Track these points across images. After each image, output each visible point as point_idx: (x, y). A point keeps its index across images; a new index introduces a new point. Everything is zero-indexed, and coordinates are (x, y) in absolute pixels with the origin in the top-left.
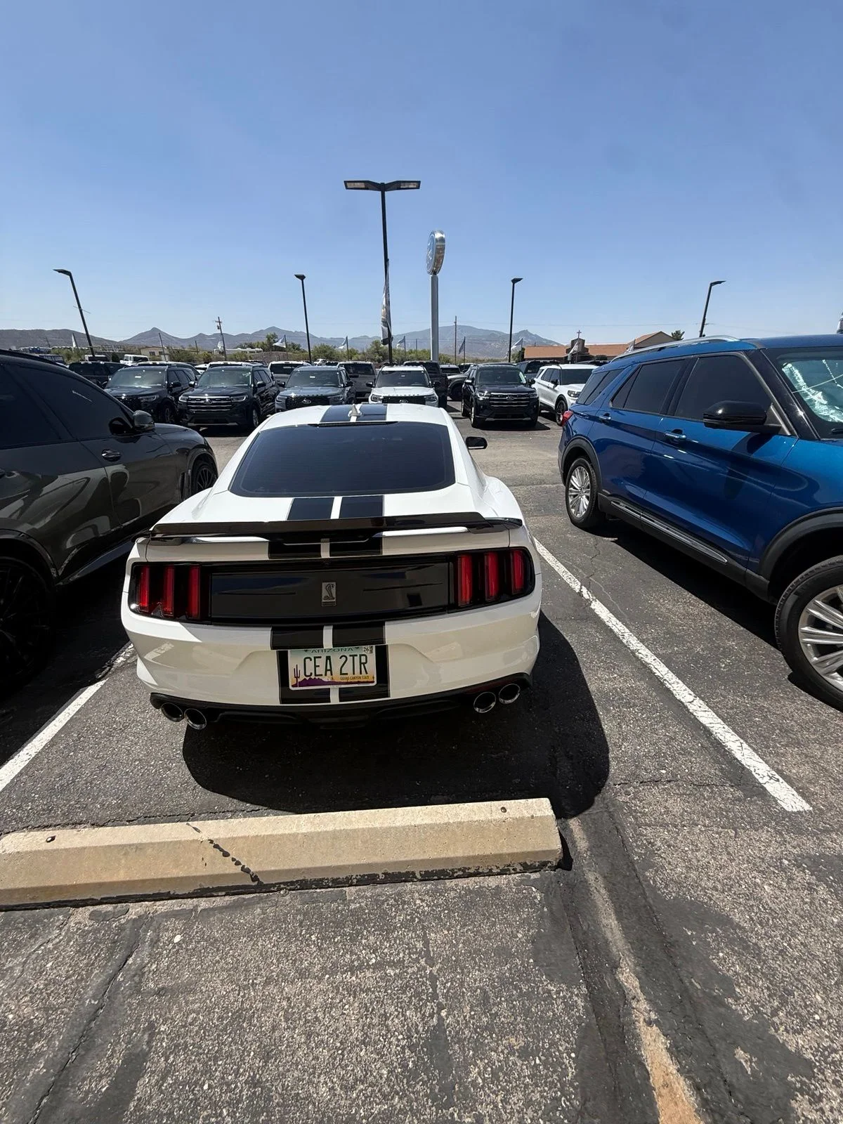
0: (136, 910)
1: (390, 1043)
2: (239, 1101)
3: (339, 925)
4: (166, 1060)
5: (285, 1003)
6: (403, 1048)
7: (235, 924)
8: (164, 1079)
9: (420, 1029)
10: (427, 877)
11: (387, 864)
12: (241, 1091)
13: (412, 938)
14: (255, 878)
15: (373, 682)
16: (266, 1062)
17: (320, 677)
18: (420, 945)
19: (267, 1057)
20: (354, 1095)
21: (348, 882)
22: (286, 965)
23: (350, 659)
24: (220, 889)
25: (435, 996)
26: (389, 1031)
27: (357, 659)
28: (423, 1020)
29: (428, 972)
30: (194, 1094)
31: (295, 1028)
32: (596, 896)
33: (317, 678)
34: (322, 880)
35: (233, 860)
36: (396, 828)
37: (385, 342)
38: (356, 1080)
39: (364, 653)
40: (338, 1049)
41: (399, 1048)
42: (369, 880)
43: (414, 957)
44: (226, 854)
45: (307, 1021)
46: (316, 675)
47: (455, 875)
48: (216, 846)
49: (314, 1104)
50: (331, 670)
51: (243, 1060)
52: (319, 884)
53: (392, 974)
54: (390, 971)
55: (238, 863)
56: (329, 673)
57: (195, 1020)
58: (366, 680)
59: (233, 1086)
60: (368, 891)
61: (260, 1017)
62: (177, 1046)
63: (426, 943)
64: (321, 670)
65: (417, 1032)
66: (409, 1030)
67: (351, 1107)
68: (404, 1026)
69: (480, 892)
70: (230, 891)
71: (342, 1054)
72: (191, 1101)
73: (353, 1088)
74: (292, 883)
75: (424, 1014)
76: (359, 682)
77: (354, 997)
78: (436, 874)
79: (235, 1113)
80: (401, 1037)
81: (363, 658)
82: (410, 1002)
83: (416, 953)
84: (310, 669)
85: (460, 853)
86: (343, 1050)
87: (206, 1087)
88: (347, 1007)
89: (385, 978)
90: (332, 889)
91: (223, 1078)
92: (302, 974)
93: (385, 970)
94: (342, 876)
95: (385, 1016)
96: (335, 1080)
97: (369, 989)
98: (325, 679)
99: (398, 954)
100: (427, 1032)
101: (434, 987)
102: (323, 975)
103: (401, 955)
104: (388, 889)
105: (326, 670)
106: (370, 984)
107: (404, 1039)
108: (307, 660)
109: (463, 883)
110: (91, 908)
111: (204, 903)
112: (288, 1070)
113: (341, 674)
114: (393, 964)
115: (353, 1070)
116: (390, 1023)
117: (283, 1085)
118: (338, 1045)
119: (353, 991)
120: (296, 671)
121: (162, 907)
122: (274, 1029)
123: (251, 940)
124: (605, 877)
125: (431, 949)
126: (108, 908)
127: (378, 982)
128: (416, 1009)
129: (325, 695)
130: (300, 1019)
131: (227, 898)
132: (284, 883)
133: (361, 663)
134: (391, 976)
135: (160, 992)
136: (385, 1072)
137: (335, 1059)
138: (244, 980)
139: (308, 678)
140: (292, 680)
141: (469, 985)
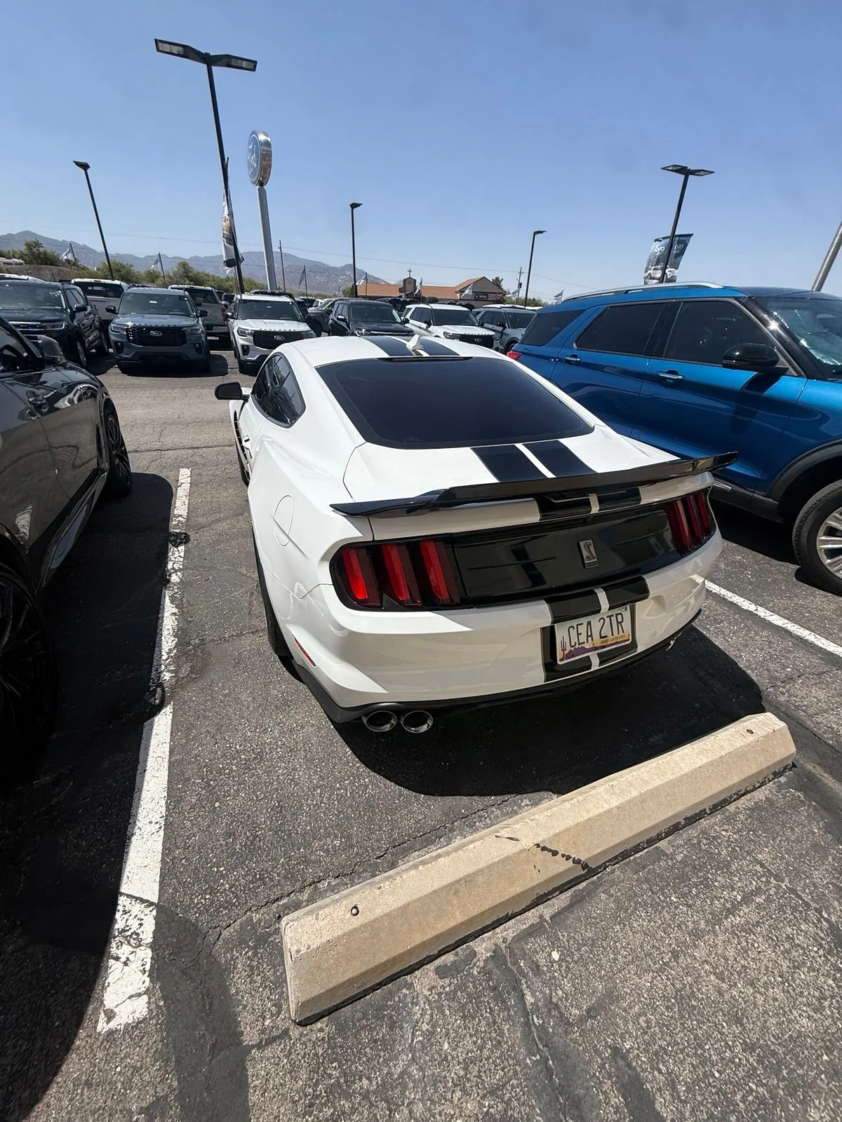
0: (482, 947)
1: (813, 957)
2: (755, 1069)
3: (683, 878)
4: (660, 1072)
5: (707, 967)
6: (824, 956)
7: (595, 918)
8: (674, 1089)
9: (822, 935)
10: (715, 808)
11: (683, 812)
12: (747, 1060)
13: (748, 865)
14: (585, 866)
15: (628, 640)
16: (742, 1025)
17: (583, 645)
18: (758, 868)
19: (739, 1021)
20: (829, 1012)
21: (659, 838)
22: (676, 933)
23: (607, 620)
24: (555, 890)
25: (807, 905)
26: (803, 948)
27: (614, 619)
28: (817, 928)
29: (784, 887)
30: (714, 1087)
31: (736, 984)
32: (826, 781)
33: (580, 646)
34: (638, 845)
35: (563, 856)
36: (687, 774)
38: (819, 1000)
39: (620, 612)
40: (783, 983)
41: (822, 958)
42: (675, 829)
43: (764, 879)
44: (555, 853)
45: (739, 973)
46: (579, 644)
47: (732, 800)
48: (544, 849)
49: (809, 1037)
50: (591, 636)
51: (722, 1034)
52: (637, 849)
53: (762, 901)
54: (759, 900)
55: (568, 858)
56: (590, 638)
57: (647, 1022)
58: (622, 640)
59: (737, 1060)
60: (679, 839)
61: (699, 990)
62: (656, 1053)
63: (762, 866)
64: (583, 638)
65: (823, 939)
66: (815, 939)
67: (836, 1024)
68: (809, 940)
69: (757, 807)
70: (562, 889)
71: (790, 985)
72: (717, 1093)
73: (823, 1008)
74: (615, 858)
75: (814, 923)
76: (617, 643)
77: (754, 934)
78: (719, 805)
79: (760, 1081)
80: (815, 949)
81: (619, 617)
82: (795, 917)
83: (762, 876)
84: (574, 640)
85: (736, 780)
86: (787, 981)
87: (717, 1075)
88: (756, 945)
89: (759, 907)
90: (647, 849)
91: (722, 1059)
92: (697, 934)
93: (753, 900)
94: (654, 834)
95: (789, 938)
96: (804, 1009)
97: (758, 922)
98: (587, 646)
99: (751, 883)
100: (828, 935)
101: (800, 897)
102: (714, 928)
103: (754, 883)
104: (692, 832)
105: (588, 636)
106: (754, 917)
107: (819, 949)
108: (571, 629)
109: (743, 803)
110: (431, 967)
111: (547, 910)
112: (766, 1022)
113: (601, 637)
114: (758, 891)
115: (809, 994)
116: (797, 942)
117: (773, 1036)
118: (780, 979)
119: (748, 929)
120: (563, 643)
121: (509, 931)
122: (720, 993)
123: (625, 925)
124: (819, 764)
125: (769, 868)
126: (449, 958)
127: (759, 913)
128: (805, 921)
129: (587, 663)
130: (732, 974)
131: (563, 896)
132: (608, 861)
133: (618, 623)
134: (762, 904)
135: (591, 1013)
136: (830, 982)
137: (788, 992)
138: (655, 964)
139: (572, 649)
140: (559, 654)
141: (820, 885)
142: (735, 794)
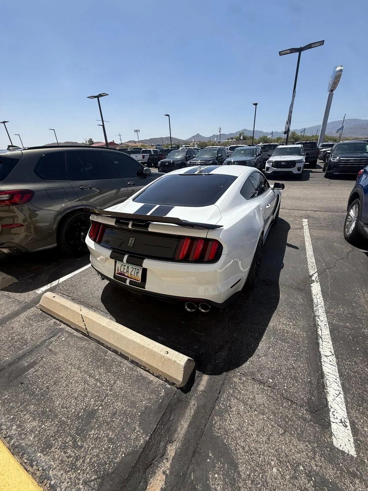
0: (63, 326)
1: (81, 404)
2: (42, 390)
3: (98, 360)
4: (39, 368)
5: (69, 373)
6: (83, 408)
7: (77, 343)
8: (35, 372)
9: (91, 407)
10: (132, 362)
11: (122, 350)
12: (44, 387)
13: (112, 378)
14: (88, 333)
15: (139, 281)
16: (54, 385)
17: (125, 273)
18: (112, 382)
19: (55, 384)
20: (62, 410)
21: (109, 349)
22: (78, 363)
23: (134, 269)
24: (80, 331)
25: (102, 401)
26: (83, 400)
27: (136, 270)
28: (94, 405)
29: (107, 392)
30: (37, 380)
31: (66, 381)
32: (188, 411)
33: (124, 273)
34: (104, 344)
35: (85, 324)
36: (128, 338)
37: (285, 133)
38: (66, 407)
39: (139, 269)
40: (69, 395)
41: (81, 407)
42: (116, 352)
43: (108, 384)
44: (83, 321)
45: (69, 381)
46: (123, 272)
47: (141, 367)
48: (82, 317)
49: (53, 404)
50: (128, 272)
51: (50, 380)
52: (103, 344)
53: (98, 385)
54: (98, 384)
55: (85, 326)
56: (127, 272)
57: (51, 362)
58: (137, 279)
59: (44, 385)
60: (114, 355)
61: (62, 372)
62: (43, 366)
63: (114, 383)
64: (125, 271)
65: (89, 407)
66: (88, 405)
67: (59, 413)
68: (88, 402)
69: (144, 378)
70: (83, 333)
71: (69, 397)
72: (35, 381)
73: (64, 408)
74: (96, 340)
75: (95, 404)
76: (135, 279)
77: (84, 384)
78: (136, 363)
79: (39, 391)
80: (85, 405)
81: (138, 270)
82: (95, 397)
83: (109, 384)
84: (122, 270)
85: (144, 360)
86: (70, 396)
87: (40, 380)
88: (80, 385)
89: (96, 384)
90: (105, 349)
91: (44, 381)
92: (79, 368)
93: (97, 382)
94: (109, 346)
95: (86, 396)
96: (62, 402)
97: (89, 385)
98: (126, 274)
99: (104, 380)
100: (92, 409)
101: (105, 398)
102: (83, 372)
103: (105, 381)
104: (119, 359)
105: (127, 271)
106: (91, 383)
107: (85, 406)
108: (122, 266)
109: (143, 372)
110: (56, 320)
111: (76, 333)
112: (56, 391)
113: (131, 274)
114: (101, 382)
115: (67, 403)
116: (86, 398)
117: (52, 393)
118: (70, 394)
119: (86, 382)
120: (118, 268)
121: (68, 329)
122: (62, 378)
123: (76, 350)
124: (198, 406)
125: (114, 386)
126: (58, 322)
127: (93, 384)
128: (95, 400)
129: (125, 280)
130: (69, 380)
131: (81, 335)
132: (95, 339)
133: (137, 272)
134: (97, 385)
135: (50, 350)
136: (73, 411)
137: (66, 397)
138: (67, 360)
139: (121, 272)
140: (116, 272)
141: (114, 405)
142: (143, 366)
